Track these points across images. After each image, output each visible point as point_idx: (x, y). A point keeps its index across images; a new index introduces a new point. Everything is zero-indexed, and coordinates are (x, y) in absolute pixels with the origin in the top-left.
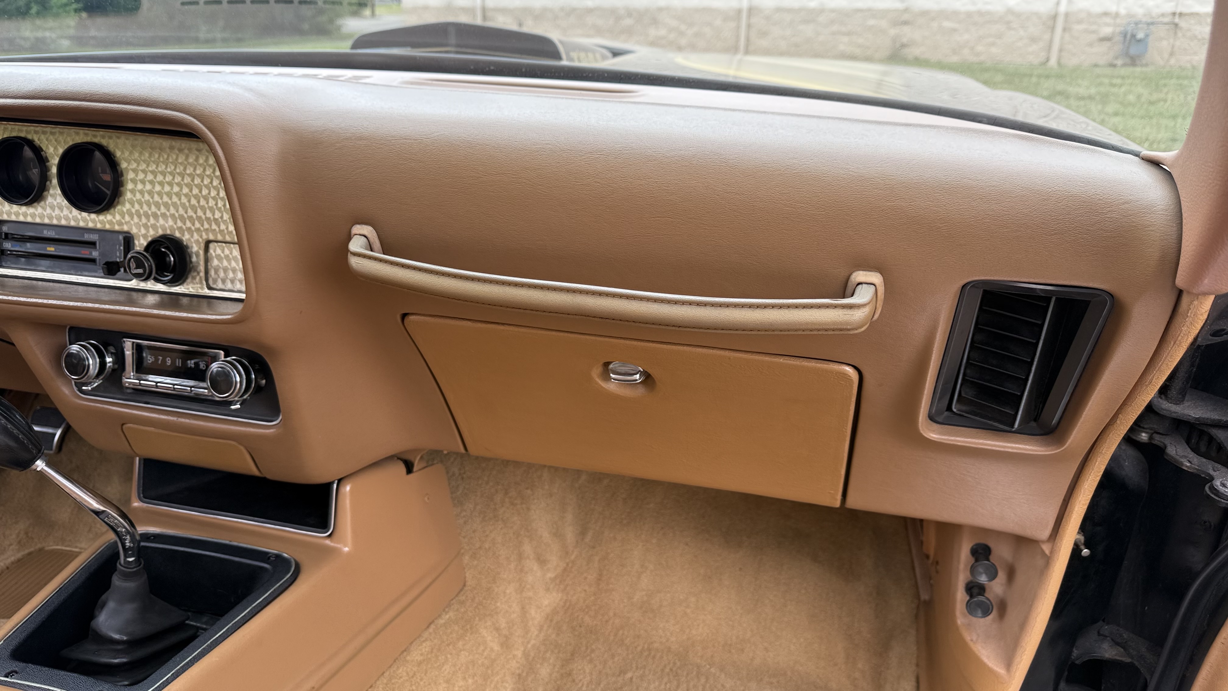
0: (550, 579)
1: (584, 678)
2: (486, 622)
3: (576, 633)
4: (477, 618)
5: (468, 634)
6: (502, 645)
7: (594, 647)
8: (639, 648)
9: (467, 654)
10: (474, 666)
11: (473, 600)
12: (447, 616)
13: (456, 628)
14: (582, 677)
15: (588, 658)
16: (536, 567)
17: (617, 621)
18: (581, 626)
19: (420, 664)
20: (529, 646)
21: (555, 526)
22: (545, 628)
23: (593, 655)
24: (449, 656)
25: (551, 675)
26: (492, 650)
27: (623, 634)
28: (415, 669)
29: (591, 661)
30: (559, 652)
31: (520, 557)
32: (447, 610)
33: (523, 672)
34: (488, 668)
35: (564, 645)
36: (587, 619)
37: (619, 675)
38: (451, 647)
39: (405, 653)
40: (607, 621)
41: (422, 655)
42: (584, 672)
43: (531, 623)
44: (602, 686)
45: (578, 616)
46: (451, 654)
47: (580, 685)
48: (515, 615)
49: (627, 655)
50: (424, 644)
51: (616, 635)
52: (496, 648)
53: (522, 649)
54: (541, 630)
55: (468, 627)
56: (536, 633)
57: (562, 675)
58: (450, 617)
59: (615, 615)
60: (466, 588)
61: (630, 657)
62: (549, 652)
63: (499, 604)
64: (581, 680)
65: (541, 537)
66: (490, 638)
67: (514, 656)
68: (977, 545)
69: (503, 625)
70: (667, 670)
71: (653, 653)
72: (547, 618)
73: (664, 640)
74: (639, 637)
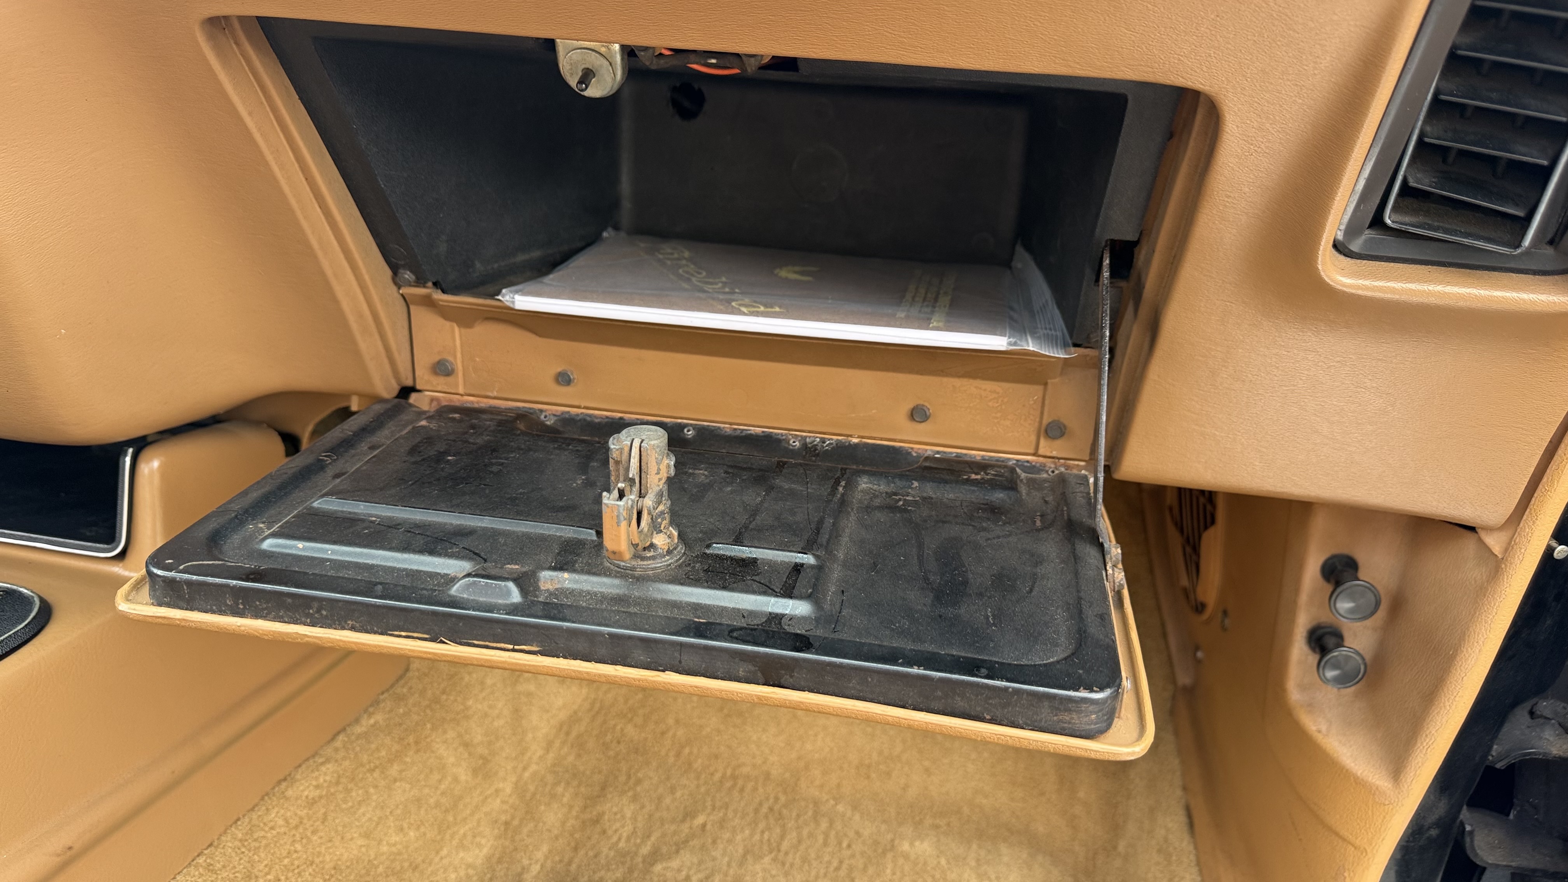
1: (623, 826)
2: (445, 732)
3: (611, 753)
4: (429, 726)
5: (411, 753)
6: (475, 772)
7: (640, 775)
8: (718, 776)
9: (408, 786)
10: (419, 808)
11: (421, 695)
12: (372, 721)
13: (388, 741)
14: (618, 825)
15: (630, 794)
17: (680, 732)
18: (619, 742)
19: (312, 803)
20: (527, 774)
22: (557, 744)
23: (638, 789)
24: (372, 790)
25: (563, 823)
26: (456, 780)
27: (690, 753)
28: (303, 813)
29: (635, 798)
30: (579, 786)
32: (371, 710)
33: (513, 818)
34: (447, 811)
35: (588, 773)
36: (630, 730)
37: (683, 820)
38: (376, 774)
39: (284, 784)
40: (663, 733)
41: (317, 787)
42: (623, 817)
43: (530, 735)
44: (653, 839)
45: (615, 726)
46: (376, 787)
47: (615, 839)
48: (502, 722)
49: (698, 786)
50: (323, 769)
51: (678, 755)
52: (464, 776)
53: (514, 779)
54: (548, 748)
55: (411, 739)
56: (540, 753)
57: (583, 822)
58: (376, 723)
59: (677, 721)
60: (410, 674)
61: (703, 789)
62: (563, 784)
63: (470, 703)
64: (616, 831)
66: (452, 760)
67: (497, 791)
68: (1333, 557)
69: (479, 738)
70: (764, 810)
71: (740, 782)
72: (560, 729)
73: (759, 761)
74: (716, 757)
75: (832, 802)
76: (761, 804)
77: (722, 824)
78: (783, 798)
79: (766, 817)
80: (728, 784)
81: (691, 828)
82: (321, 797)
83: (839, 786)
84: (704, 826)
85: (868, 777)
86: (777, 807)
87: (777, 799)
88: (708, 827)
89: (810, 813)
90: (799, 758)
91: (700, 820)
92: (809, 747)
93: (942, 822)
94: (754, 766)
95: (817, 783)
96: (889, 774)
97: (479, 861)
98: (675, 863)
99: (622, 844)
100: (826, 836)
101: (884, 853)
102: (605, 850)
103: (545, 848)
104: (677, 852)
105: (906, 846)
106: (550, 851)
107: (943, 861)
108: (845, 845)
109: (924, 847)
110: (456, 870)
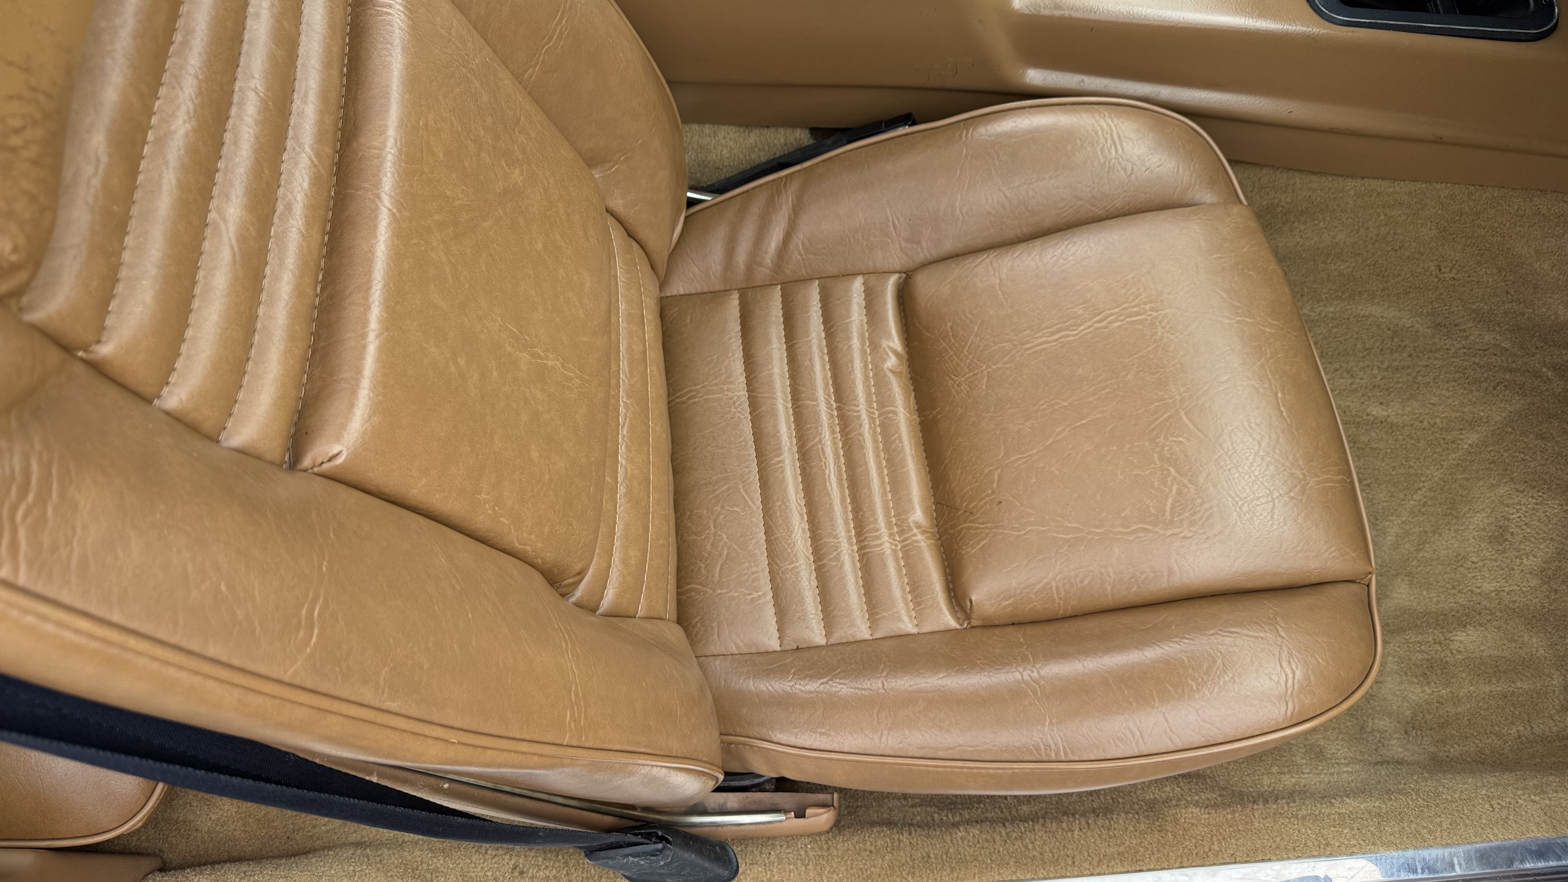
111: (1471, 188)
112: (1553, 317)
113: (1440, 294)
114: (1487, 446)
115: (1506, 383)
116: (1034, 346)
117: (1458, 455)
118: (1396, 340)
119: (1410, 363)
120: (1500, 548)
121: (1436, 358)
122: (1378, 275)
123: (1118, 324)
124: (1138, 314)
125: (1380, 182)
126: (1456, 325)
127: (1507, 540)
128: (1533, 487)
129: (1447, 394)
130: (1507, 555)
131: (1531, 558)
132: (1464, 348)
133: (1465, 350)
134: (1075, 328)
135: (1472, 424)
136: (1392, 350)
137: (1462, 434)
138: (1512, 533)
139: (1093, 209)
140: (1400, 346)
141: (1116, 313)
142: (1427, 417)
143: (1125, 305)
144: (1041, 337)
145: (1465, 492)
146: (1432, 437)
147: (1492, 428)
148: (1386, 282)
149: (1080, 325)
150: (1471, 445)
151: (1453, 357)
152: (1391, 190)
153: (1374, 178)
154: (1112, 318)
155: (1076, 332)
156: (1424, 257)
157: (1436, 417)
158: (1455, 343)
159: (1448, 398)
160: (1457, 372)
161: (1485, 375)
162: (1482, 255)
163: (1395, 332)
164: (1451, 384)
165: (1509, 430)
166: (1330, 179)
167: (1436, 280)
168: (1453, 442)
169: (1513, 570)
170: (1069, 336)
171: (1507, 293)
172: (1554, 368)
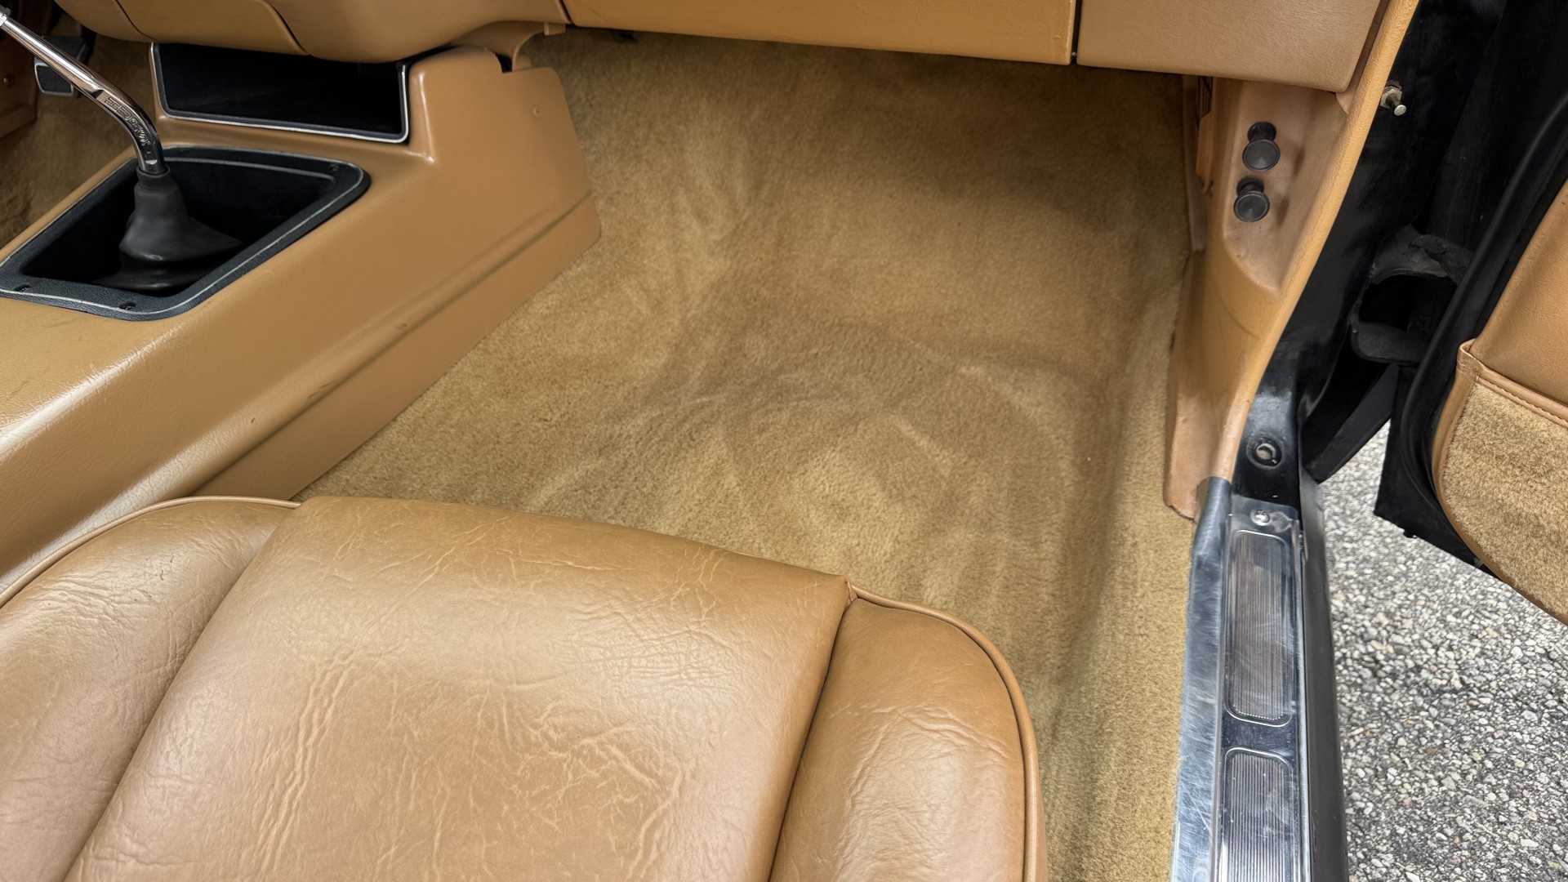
0: (715, 241)
1: (758, 353)
2: (630, 280)
3: (750, 307)
4: (618, 275)
5: (608, 292)
6: (653, 309)
7: (771, 322)
8: (827, 324)
9: (607, 314)
10: (616, 328)
11: (612, 252)
12: (579, 269)
13: (591, 282)
14: (754, 352)
15: (764, 333)
16: (695, 225)
17: (801, 294)
18: (755, 300)
19: (545, 317)
20: (689, 315)
21: (719, 176)
22: (710, 297)
23: (770, 331)
24: (583, 313)
25: (716, 349)
26: (639, 312)
27: (809, 308)
28: (541, 323)
29: (767, 336)
30: (728, 325)
31: (673, 209)
32: (578, 261)
33: (681, 342)
34: (635, 332)
35: (733, 318)
36: (764, 292)
37: (802, 351)
38: (586, 303)
39: (526, 305)
40: (788, 295)
41: (548, 308)
42: (759, 347)
43: (690, 289)
44: (779, 361)
45: (752, 289)
46: (586, 311)
47: (753, 360)
48: (669, 277)
49: (813, 330)
50: (550, 297)
51: (799, 309)
52: (645, 310)
53: (680, 317)
54: (705, 298)
55: (607, 282)
56: (697, 302)
57: (730, 349)
58: (582, 270)
59: (798, 286)
60: (602, 240)
61: (816, 333)
62: (715, 325)
63: (646, 262)
64: (753, 356)
65: (701, 188)
66: (636, 299)
67: (669, 324)
68: (1257, 124)
69: (653, 287)
70: (862, 345)
71: (844, 329)
72: (712, 288)
73: (859, 314)
74: (827, 311)
75: (912, 342)
76: (859, 342)
77: (829, 354)
78: (876, 340)
79: (862, 350)
80: (837, 329)
81: (806, 356)
82: (551, 314)
83: (918, 331)
84: (817, 354)
85: (941, 325)
86: (870, 346)
87: (871, 339)
88: (819, 355)
89: (895, 349)
90: (890, 312)
91: (814, 351)
92: (897, 303)
93: (993, 355)
94: (855, 318)
95: (902, 329)
96: (957, 323)
97: (659, 367)
98: (795, 376)
99: (757, 363)
100: (905, 362)
101: (946, 374)
102: (746, 367)
103: (704, 363)
104: (796, 369)
105: (964, 370)
106: (707, 365)
107: (990, 379)
108: (918, 368)
109: (977, 371)
110: (643, 369)
111: (481, 346)
112: (653, 371)
113: (571, 433)
114: (746, 474)
115: (694, 430)
116: (274, 853)
117: (741, 499)
118: (592, 490)
119: (624, 491)
120: (853, 516)
121: (633, 468)
122: (513, 471)
123: (330, 711)
124: (336, 679)
125: (411, 409)
126: (611, 437)
127: (847, 508)
128: (806, 461)
129: (676, 476)
130: (862, 516)
131: (874, 498)
132: (637, 443)
133: (641, 443)
134: (292, 775)
135: (717, 473)
136: (599, 499)
137: (723, 485)
138: (843, 500)
139: (155, 672)
140: (600, 490)
141: (314, 707)
142: (688, 504)
143: (312, 688)
144: (267, 836)
145: (783, 514)
146: (713, 510)
147: (732, 461)
148: (525, 468)
149: (293, 766)
150: (738, 485)
151: (641, 455)
152: (429, 405)
153: (403, 412)
154: (316, 716)
155: (298, 778)
156: (523, 424)
157: (693, 496)
158: (628, 447)
159: (680, 477)
160: (658, 459)
161: (676, 441)
162: (555, 381)
163: (583, 487)
164: (667, 468)
165: (740, 450)
166: (371, 448)
167: (554, 428)
168: (727, 496)
169: (879, 518)
170: (296, 791)
171: (607, 387)
172: (700, 394)
